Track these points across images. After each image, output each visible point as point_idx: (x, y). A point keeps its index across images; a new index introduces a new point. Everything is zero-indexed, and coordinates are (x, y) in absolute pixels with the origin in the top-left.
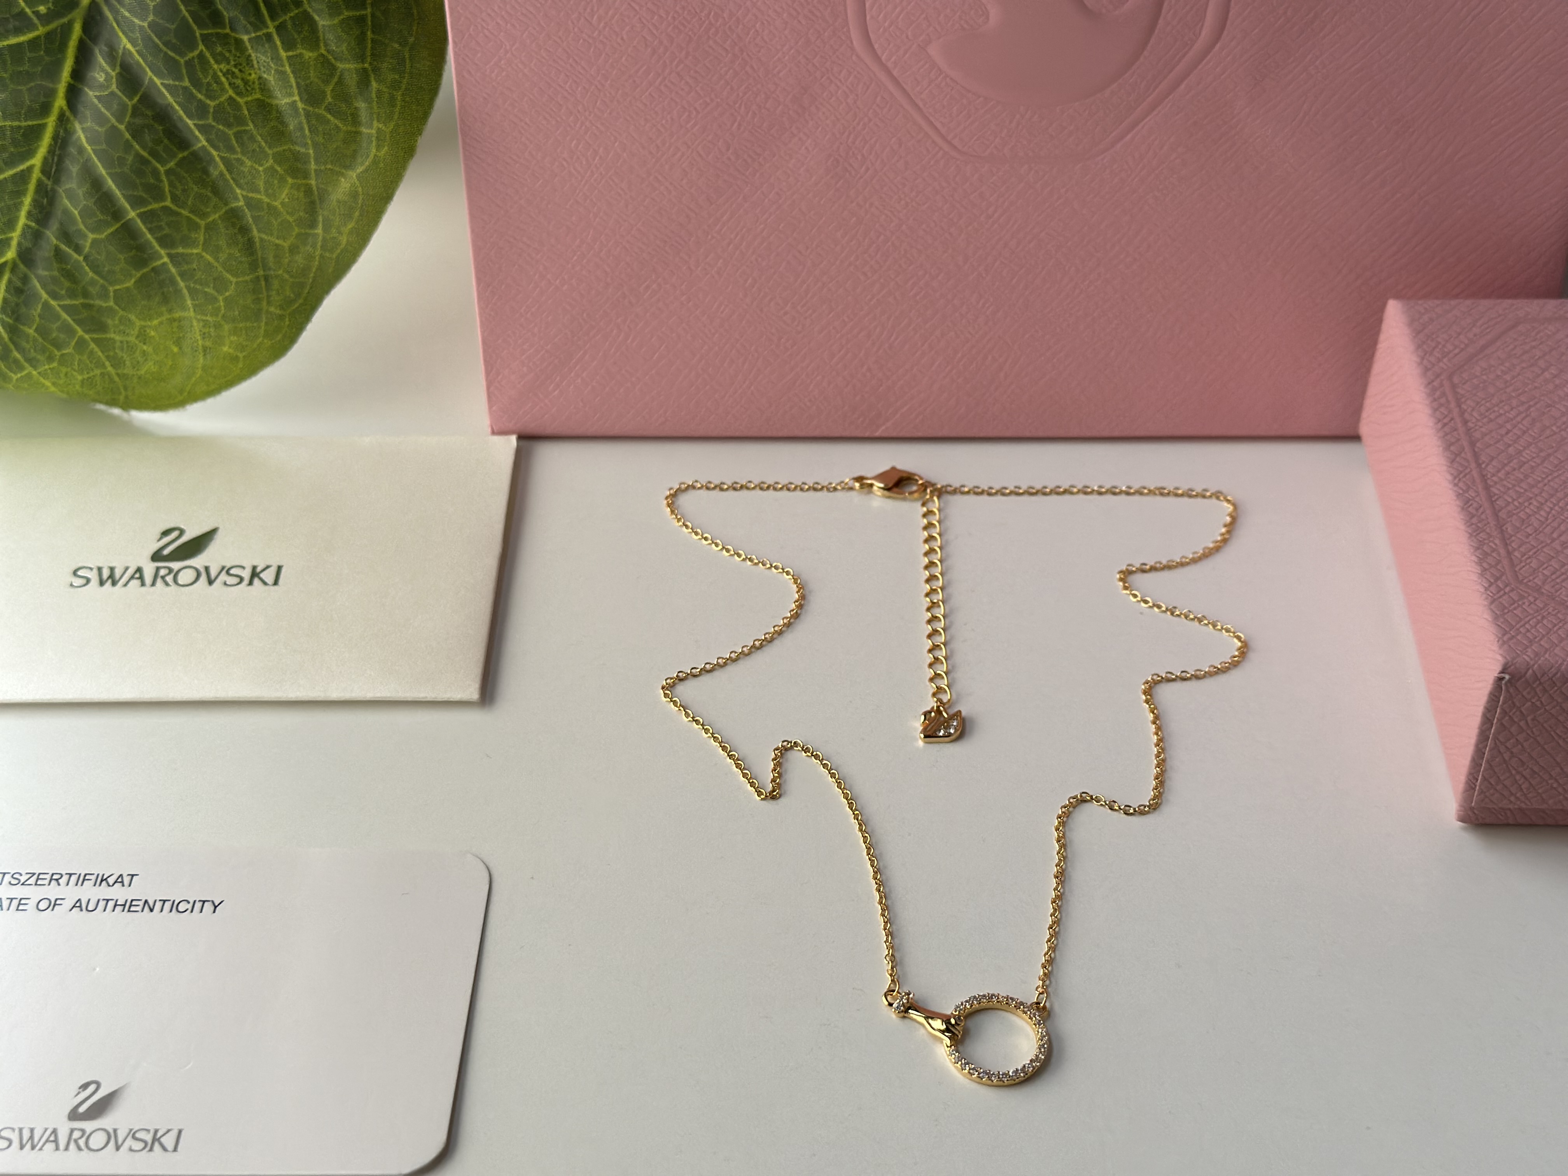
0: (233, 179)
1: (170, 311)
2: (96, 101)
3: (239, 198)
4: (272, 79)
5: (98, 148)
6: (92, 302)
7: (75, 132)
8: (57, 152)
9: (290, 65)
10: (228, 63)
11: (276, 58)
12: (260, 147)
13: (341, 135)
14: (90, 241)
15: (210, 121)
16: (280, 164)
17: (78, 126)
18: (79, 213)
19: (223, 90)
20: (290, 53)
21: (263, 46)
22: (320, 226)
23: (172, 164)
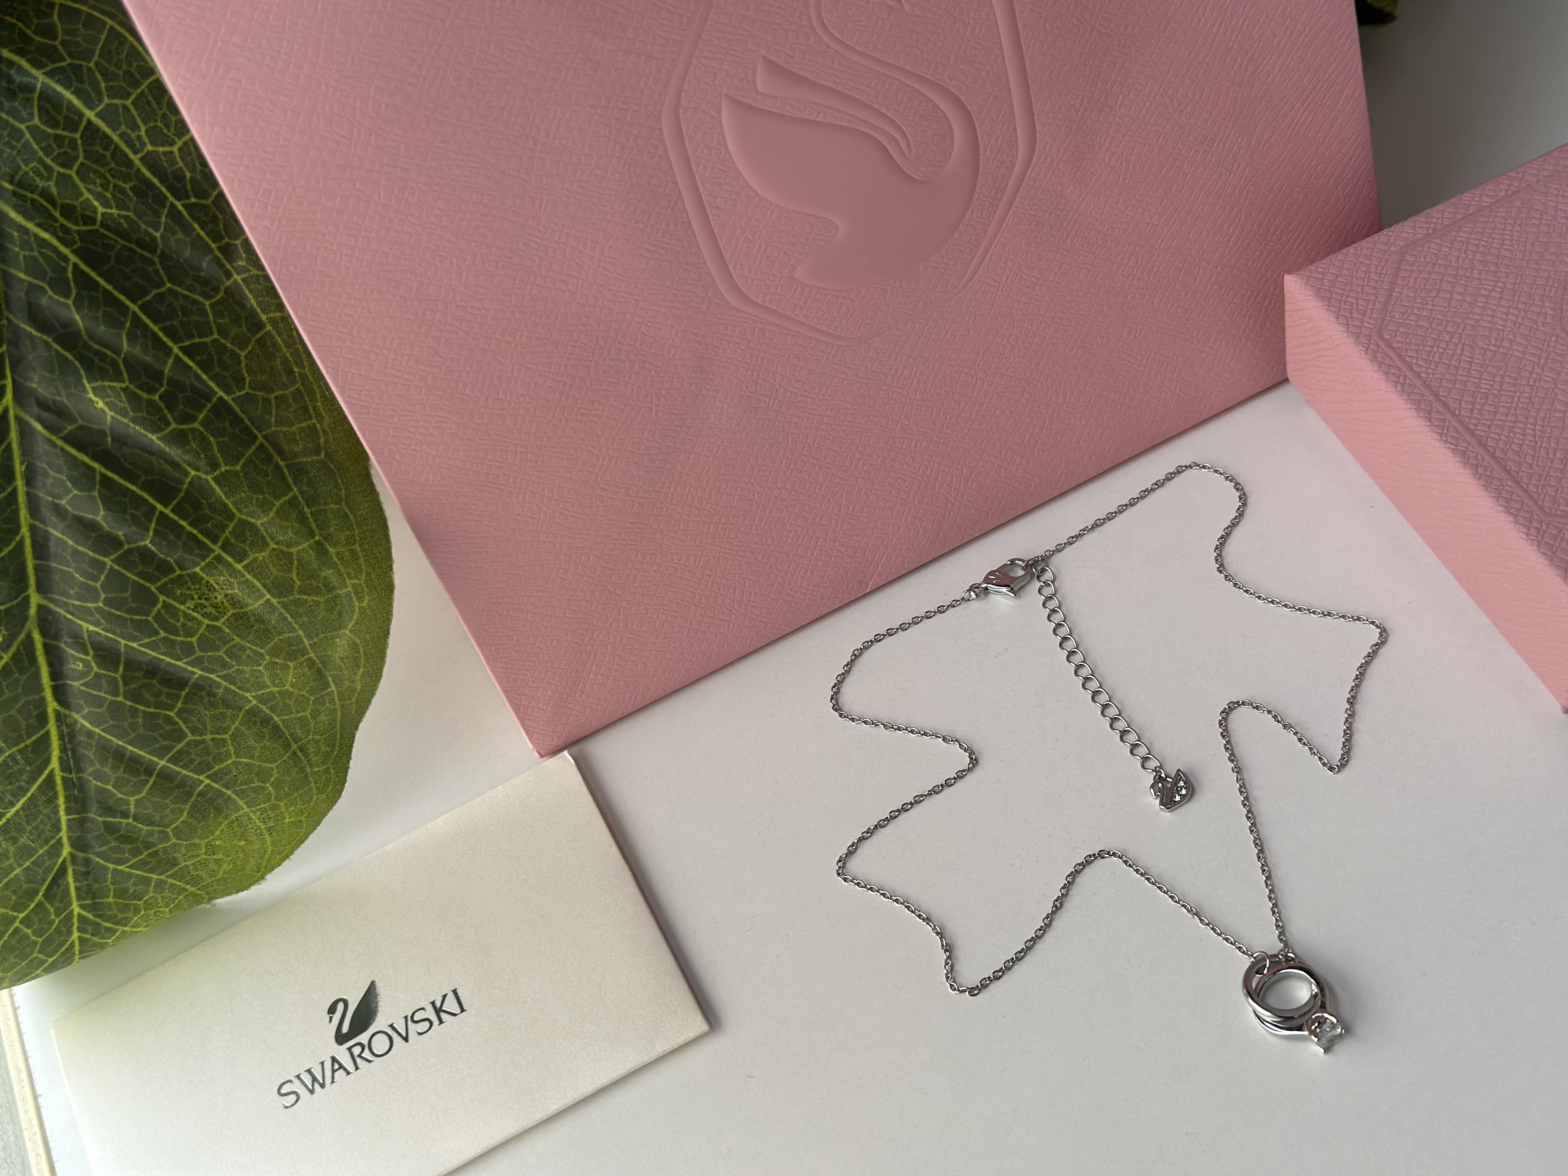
0: (238, 688)
1: (226, 818)
2: (83, 688)
3: (251, 699)
4: (237, 591)
5: (106, 726)
6: (155, 849)
7: (76, 722)
8: (69, 746)
9: (249, 573)
10: (193, 599)
11: (234, 573)
12: (252, 651)
13: (322, 607)
14: (132, 803)
15: (198, 653)
16: (277, 657)
17: (76, 716)
18: (113, 787)
19: (200, 623)
20: (245, 562)
21: (216, 568)
22: (332, 684)
23: (179, 705)
